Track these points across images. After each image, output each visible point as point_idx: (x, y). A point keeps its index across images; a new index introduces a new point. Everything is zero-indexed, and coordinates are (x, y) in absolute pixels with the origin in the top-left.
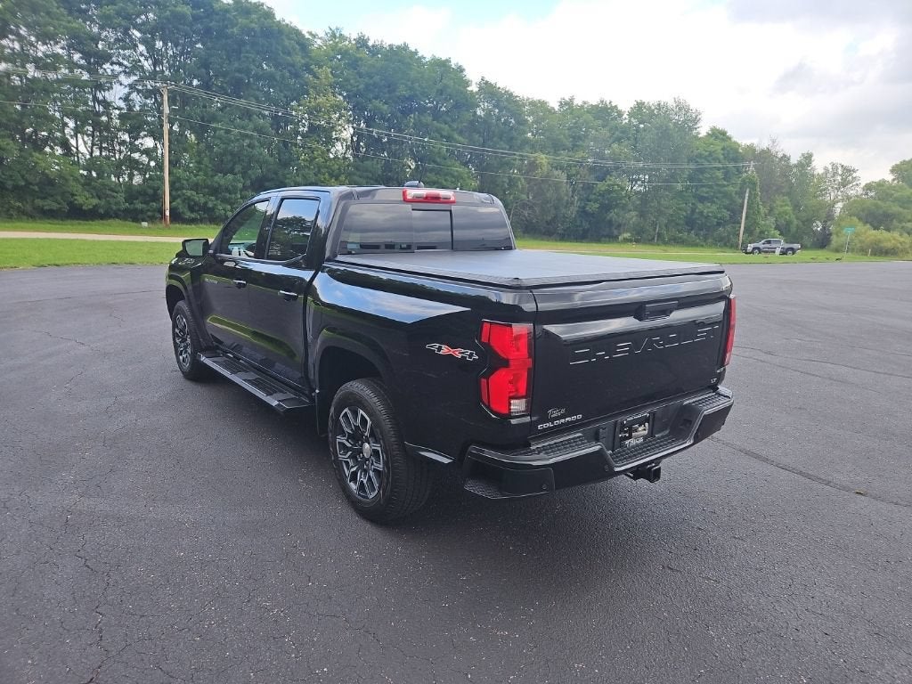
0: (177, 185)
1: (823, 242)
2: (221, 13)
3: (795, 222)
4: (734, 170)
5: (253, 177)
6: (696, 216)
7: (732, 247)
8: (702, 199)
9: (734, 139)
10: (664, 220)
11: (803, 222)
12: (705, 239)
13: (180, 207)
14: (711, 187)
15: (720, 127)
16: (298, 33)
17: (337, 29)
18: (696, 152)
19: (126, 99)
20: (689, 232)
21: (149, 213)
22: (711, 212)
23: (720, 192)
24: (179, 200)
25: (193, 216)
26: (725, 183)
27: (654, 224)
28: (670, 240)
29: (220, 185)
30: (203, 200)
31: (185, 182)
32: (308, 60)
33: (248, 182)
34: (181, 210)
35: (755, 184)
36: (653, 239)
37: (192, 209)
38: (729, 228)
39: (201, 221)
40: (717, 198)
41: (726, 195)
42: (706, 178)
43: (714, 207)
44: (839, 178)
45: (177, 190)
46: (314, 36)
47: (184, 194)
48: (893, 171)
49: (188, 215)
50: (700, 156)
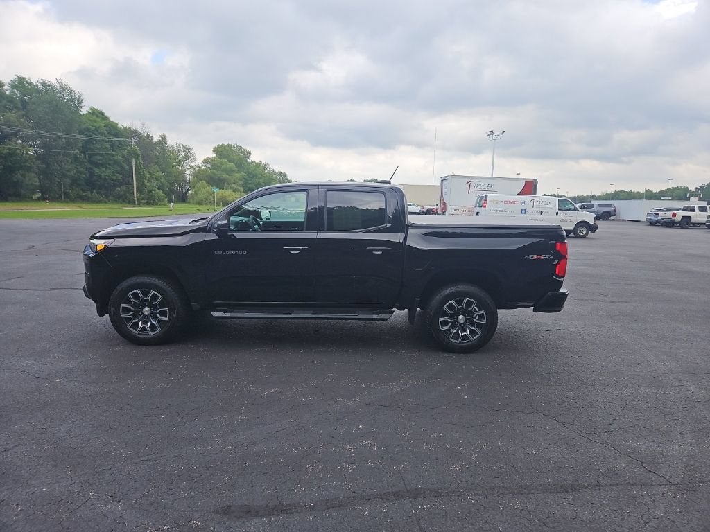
1: (183, 198)
3: (166, 184)
4: (117, 143)
6: (95, 178)
7: (129, 202)
8: (97, 165)
9: (111, 119)
10: (68, 181)
11: (170, 184)
12: (107, 197)
14: (102, 155)
15: (99, 108)
18: (84, 126)
20: (92, 191)
22: (108, 176)
23: (110, 160)
26: (114, 153)
27: (59, 185)
28: (75, 198)
35: (138, 155)
36: (61, 197)
38: (124, 188)
40: (109, 164)
41: (116, 162)
42: (98, 149)
43: (109, 172)
44: (182, 153)
48: (214, 151)
50: (88, 130)
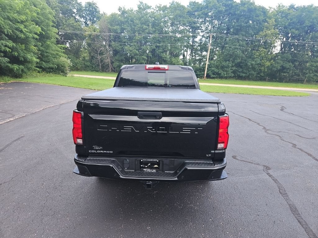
0: (210, 66)
2: (235, 7)
5: (236, 62)
13: (210, 73)
16: (263, 8)
17: (281, 4)
19: (201, 40)
21: (201, 75)
24: (210, 71)
25: (214, 76)
29: (224, 66)
30: (217, 71)
31: (213, 65)
32: (265, 18)
33: (234, 64)
34: (210, 74)
37: (214, 74)
39: (216, 78)
45: (210, 68)
46: (271, 8)
47: (212, 69)
49: (212, 76)
